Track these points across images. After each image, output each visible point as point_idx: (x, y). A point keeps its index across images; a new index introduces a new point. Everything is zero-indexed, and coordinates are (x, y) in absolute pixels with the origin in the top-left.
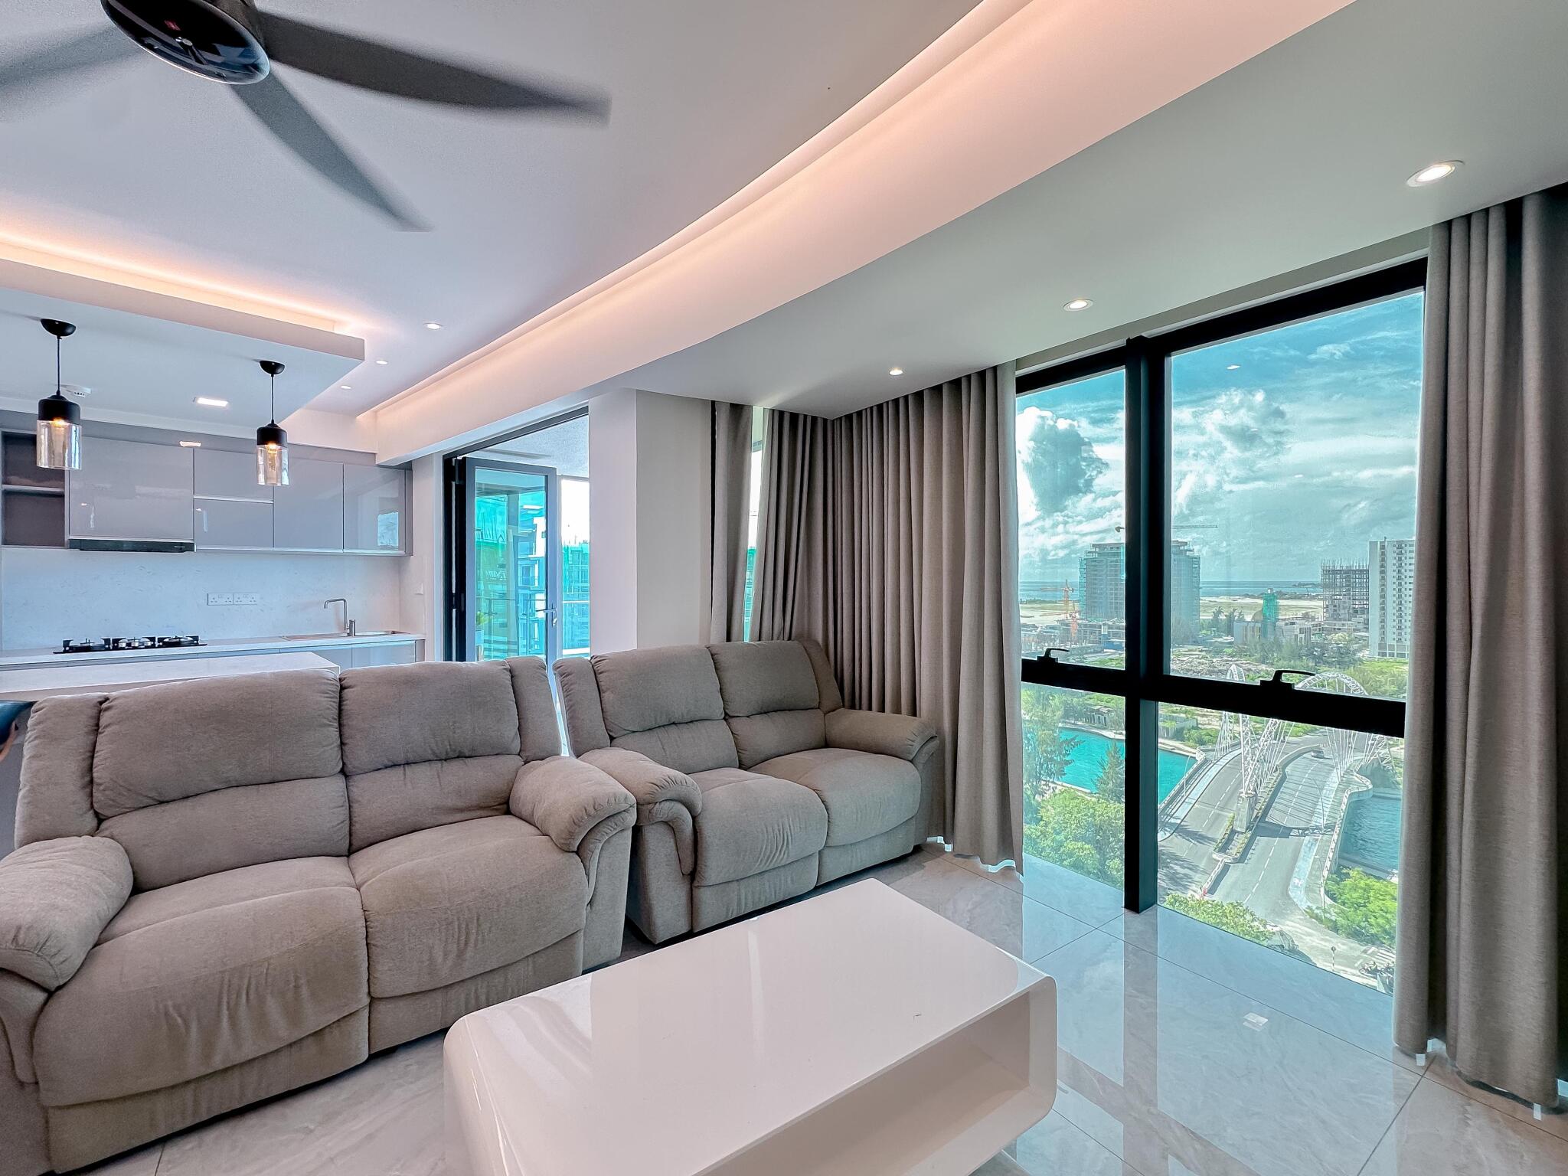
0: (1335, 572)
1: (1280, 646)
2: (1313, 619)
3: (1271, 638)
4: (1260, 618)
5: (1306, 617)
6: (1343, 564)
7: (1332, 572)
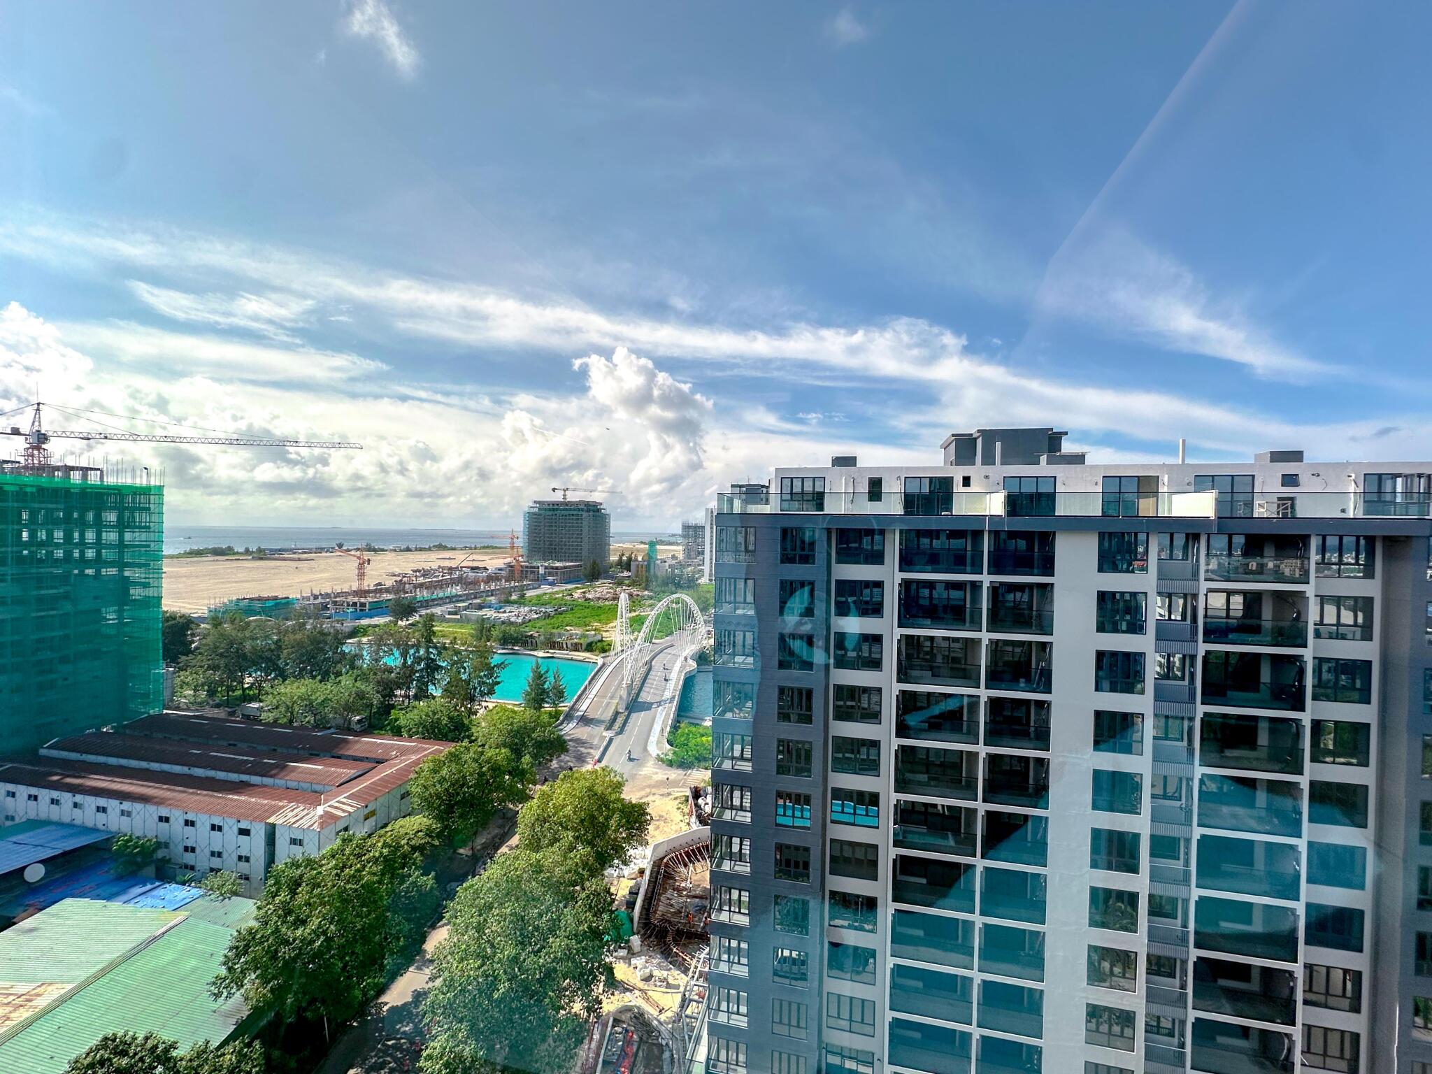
0: (689, 527)
1: (656, 577)
2: (677, 558)
3: (652, 571)
4: (646, 558)
5: (674, 557)
6: (692, 522)
7: (686, 527)
